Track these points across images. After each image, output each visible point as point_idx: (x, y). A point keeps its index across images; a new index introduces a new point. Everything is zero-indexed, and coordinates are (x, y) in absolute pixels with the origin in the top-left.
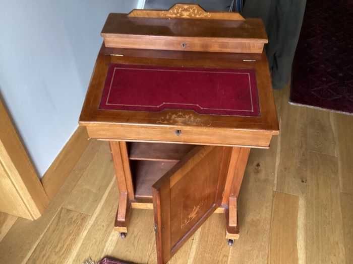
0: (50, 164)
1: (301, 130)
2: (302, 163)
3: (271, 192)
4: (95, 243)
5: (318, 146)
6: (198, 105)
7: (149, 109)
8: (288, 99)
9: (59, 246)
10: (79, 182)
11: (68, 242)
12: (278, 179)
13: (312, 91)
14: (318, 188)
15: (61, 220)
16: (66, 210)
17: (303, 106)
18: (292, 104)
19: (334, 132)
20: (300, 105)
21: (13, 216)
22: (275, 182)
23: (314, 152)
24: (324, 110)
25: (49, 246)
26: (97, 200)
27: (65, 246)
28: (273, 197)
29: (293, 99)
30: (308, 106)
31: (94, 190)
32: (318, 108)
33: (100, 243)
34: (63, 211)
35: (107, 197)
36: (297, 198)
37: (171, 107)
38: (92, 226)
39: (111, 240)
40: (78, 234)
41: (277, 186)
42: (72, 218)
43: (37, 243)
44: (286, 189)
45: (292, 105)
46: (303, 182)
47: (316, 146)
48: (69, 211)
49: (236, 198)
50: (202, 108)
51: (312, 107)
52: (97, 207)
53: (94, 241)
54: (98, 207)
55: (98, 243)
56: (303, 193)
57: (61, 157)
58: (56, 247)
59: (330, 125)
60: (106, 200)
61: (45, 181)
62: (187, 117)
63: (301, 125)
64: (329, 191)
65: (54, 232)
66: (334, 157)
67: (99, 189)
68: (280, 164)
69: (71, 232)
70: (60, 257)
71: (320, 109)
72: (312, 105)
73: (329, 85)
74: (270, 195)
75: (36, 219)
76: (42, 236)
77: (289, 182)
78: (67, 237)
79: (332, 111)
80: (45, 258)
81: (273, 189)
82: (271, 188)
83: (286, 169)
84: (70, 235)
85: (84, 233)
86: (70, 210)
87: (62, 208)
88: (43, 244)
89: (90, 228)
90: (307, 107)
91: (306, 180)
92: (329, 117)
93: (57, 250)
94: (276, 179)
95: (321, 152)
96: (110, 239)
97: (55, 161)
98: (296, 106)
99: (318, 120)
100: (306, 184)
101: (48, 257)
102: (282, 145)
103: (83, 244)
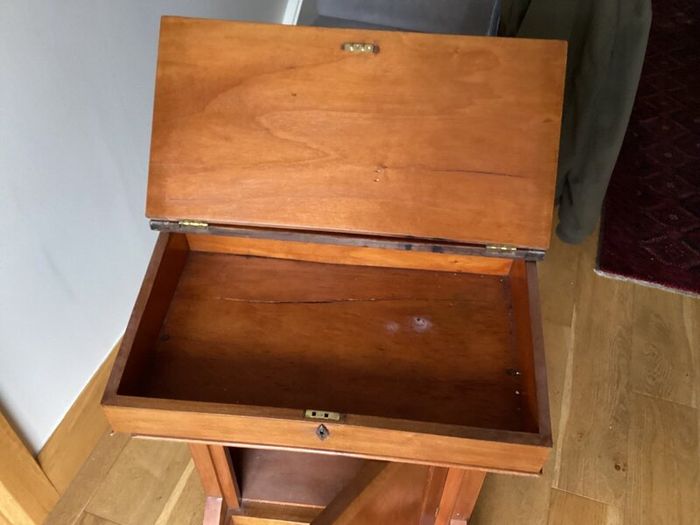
0: (62, 417)
1: (619, 339)
2: (617, 421)
3: (547, 490)
5: (654, 379)
8: (594, 262)
10: (127, 451)
12: (562, 459)
13: (647, 245)
14: (652, 484)
16: (92, 518)
17: (626, 279)
18: (601, 274)
19: (692, 348)
20: (618, 278)
22: (557, 467)
23: (645, 394)
24: (672, 291)
26: (160, 498)
28: (551, 504)
29: (605, 264)
30: (636, 281)
31: (157, 473)
32: (659, 286)
34: (86, 521)
35: (184, 490)
36: (603, 507)
41: (561, 476)
44: (580, 484)
45: (602, 277)
46: (617, 467)
47: (650, 381)
48: (99, 520)
49: (466, 522)
51: (644, 283)
52: (160, 513)
54: (163, 514)
56: (617, 496)
57: (87, 398)
59: (684, 328)
60: (180, 498)
61: (45, 458)
63: (619, 327)
64: (676, 492)
66: (690, 409)
67: (168, 469)
68: (568, 423)
71: (663, 288)
72: (646, 279)
73: (684, 230)
74: (543, 500)
77: (587, 467)
79: (689, 295)
81: (550, 484)
82: (547, 483)
83: (581, 434)
86: (101, 518)
87: (85, 513)
90: (635, 285)
91: (625, 465)
92: (682, 311)
94: (558, 459)
95: (660, 396)
97: (73, 410)
98: (608, 280)
99: (658, 316)
100: (624, 474)
102: (575, 375)
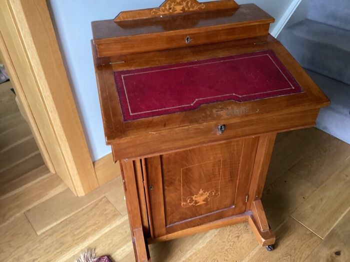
4: (110, 244)
6: (234, 94)
9: (80, 230)
11: (89, 230)
15: (97, 207)
16: (106, 200)
21: (65, 185)
25: (73, 226)
27: (84, 233)
33: (112, 247)
34: (103, 200)
38: (117, 226)
39: (124, 249)
40: (101, 227)
42: (106, 210)
43: (65, 218)
48: (108, 202)
50: (240, 96)
53: (110, 242)
55: (111, 246)
58: (77, 229)
62: (229, 108)
65: (84, 214)
69: (97, 222)
70: (74, 240)
75: (79, 196)
76: (73, 213)
78: (91, 226)
80: (63, 234)
84: (95, 224)
85: (106, 230)
87: (105, 197)
88: (70, 221)
89: (114, 228)
93: (76, 233)
96: (124, 247)
101: (66, 235)
103: (99, 239)
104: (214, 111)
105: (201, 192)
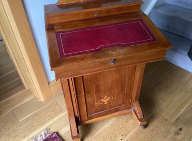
6: (120, 43)
7: (92, 51)
9: (42, 119)
15: (51, 106)
21: (34, 95)
25: (38, 117)
37: (105, 47)
42: (56, 108)
50: (123, 44)
55: (58, 127)
61: (51, 84)
62: (117, 50)
65: (44, 111)
70: (38, 124)
75: (41, 101)
76: (38, 110)
84: (50, 116)
86: (58, 104)
88: (36, 114)
93: (40, 121)
96: (65, 128)
101: (34, 122)
104: (109, 52)
105: (106, 97)
